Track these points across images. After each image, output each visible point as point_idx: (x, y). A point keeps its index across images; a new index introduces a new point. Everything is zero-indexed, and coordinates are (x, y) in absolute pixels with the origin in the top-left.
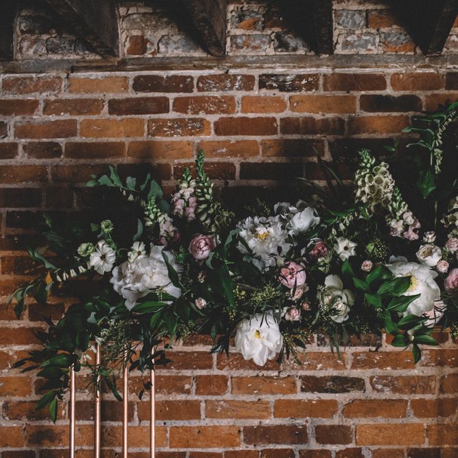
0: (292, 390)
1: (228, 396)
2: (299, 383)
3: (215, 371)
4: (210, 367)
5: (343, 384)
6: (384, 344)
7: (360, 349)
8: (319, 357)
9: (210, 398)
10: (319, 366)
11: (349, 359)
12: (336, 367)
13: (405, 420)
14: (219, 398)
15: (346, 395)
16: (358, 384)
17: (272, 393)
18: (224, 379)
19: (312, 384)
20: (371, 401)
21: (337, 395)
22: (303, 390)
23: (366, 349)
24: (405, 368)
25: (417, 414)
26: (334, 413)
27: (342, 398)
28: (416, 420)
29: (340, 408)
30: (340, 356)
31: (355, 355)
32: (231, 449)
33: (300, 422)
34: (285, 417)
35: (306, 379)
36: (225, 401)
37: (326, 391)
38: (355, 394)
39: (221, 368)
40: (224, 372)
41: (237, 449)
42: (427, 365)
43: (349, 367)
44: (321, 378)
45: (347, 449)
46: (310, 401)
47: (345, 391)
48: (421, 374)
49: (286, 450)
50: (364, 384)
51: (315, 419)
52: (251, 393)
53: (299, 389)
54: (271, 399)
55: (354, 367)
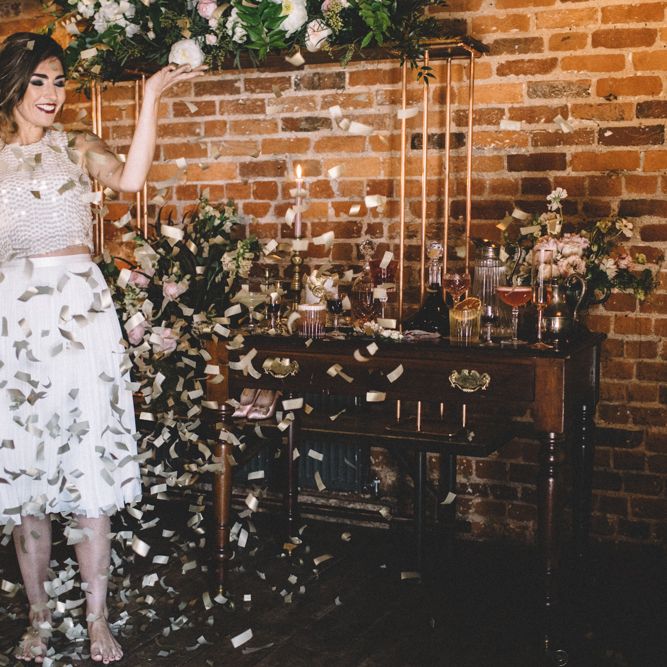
0: (275, 130)
1: (227, 137)
2: (280, 124)
3: (218, 117)
4: (214, 113)
5: (315, 123)
6: (347, 86)
7: (328, 92)
8: (295, 101)
9: (215, 139)
10: (296, 108)
11: (319, 101)
12: (309, 108)
13: (364, 154)
14: (221, 139)
15: (316, 133)
16: (326, 122)
17: (260, 133)
18: (225, 123)
19: (291, 124)
20: (336, 138)
21: (310, 133)
22: (283, 130)
23: (333, 91)
24: (364, 107)
25: (374, 149)
26: (307, 149)
27: (314, 136)
28: (373, 154)
29: (313, 144)
30: (312, 99)
31: (324, 97)
32: (230, 182)
33: (281, 157)
34: (270, 153)
35: (286, 121)
36: (225, 141)
37: (301, 130)
38: (324, 133)
39: (222, 114)
40: (225, 117)
41: (235, 181)
42: (382, 104)
43: (319, 108)
44: (297, 119)
45: (319, 181)
46: (289, 139)
47: (315, 129)
48: (378, 112)
49: (271, 182)
50: (331, 123)
51: (293, 155)
52: (244, 134)
53: (280, 129)
54: (259, 138)
55: (322, 108)
